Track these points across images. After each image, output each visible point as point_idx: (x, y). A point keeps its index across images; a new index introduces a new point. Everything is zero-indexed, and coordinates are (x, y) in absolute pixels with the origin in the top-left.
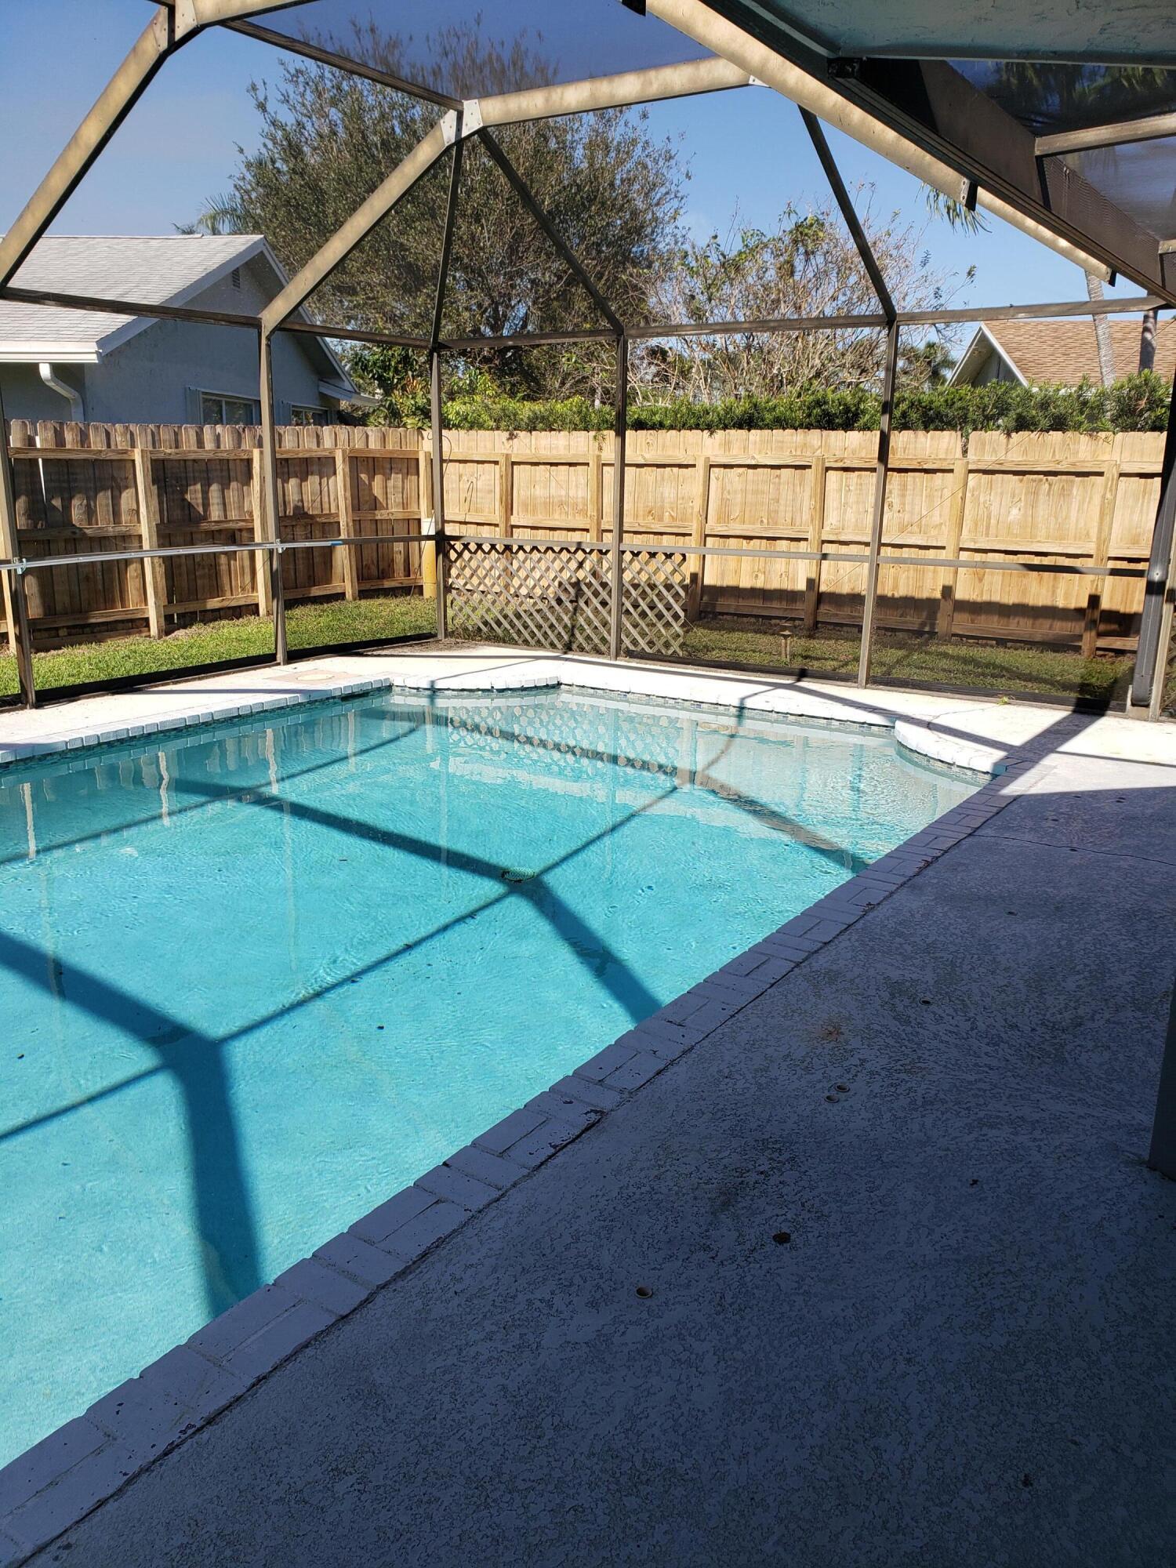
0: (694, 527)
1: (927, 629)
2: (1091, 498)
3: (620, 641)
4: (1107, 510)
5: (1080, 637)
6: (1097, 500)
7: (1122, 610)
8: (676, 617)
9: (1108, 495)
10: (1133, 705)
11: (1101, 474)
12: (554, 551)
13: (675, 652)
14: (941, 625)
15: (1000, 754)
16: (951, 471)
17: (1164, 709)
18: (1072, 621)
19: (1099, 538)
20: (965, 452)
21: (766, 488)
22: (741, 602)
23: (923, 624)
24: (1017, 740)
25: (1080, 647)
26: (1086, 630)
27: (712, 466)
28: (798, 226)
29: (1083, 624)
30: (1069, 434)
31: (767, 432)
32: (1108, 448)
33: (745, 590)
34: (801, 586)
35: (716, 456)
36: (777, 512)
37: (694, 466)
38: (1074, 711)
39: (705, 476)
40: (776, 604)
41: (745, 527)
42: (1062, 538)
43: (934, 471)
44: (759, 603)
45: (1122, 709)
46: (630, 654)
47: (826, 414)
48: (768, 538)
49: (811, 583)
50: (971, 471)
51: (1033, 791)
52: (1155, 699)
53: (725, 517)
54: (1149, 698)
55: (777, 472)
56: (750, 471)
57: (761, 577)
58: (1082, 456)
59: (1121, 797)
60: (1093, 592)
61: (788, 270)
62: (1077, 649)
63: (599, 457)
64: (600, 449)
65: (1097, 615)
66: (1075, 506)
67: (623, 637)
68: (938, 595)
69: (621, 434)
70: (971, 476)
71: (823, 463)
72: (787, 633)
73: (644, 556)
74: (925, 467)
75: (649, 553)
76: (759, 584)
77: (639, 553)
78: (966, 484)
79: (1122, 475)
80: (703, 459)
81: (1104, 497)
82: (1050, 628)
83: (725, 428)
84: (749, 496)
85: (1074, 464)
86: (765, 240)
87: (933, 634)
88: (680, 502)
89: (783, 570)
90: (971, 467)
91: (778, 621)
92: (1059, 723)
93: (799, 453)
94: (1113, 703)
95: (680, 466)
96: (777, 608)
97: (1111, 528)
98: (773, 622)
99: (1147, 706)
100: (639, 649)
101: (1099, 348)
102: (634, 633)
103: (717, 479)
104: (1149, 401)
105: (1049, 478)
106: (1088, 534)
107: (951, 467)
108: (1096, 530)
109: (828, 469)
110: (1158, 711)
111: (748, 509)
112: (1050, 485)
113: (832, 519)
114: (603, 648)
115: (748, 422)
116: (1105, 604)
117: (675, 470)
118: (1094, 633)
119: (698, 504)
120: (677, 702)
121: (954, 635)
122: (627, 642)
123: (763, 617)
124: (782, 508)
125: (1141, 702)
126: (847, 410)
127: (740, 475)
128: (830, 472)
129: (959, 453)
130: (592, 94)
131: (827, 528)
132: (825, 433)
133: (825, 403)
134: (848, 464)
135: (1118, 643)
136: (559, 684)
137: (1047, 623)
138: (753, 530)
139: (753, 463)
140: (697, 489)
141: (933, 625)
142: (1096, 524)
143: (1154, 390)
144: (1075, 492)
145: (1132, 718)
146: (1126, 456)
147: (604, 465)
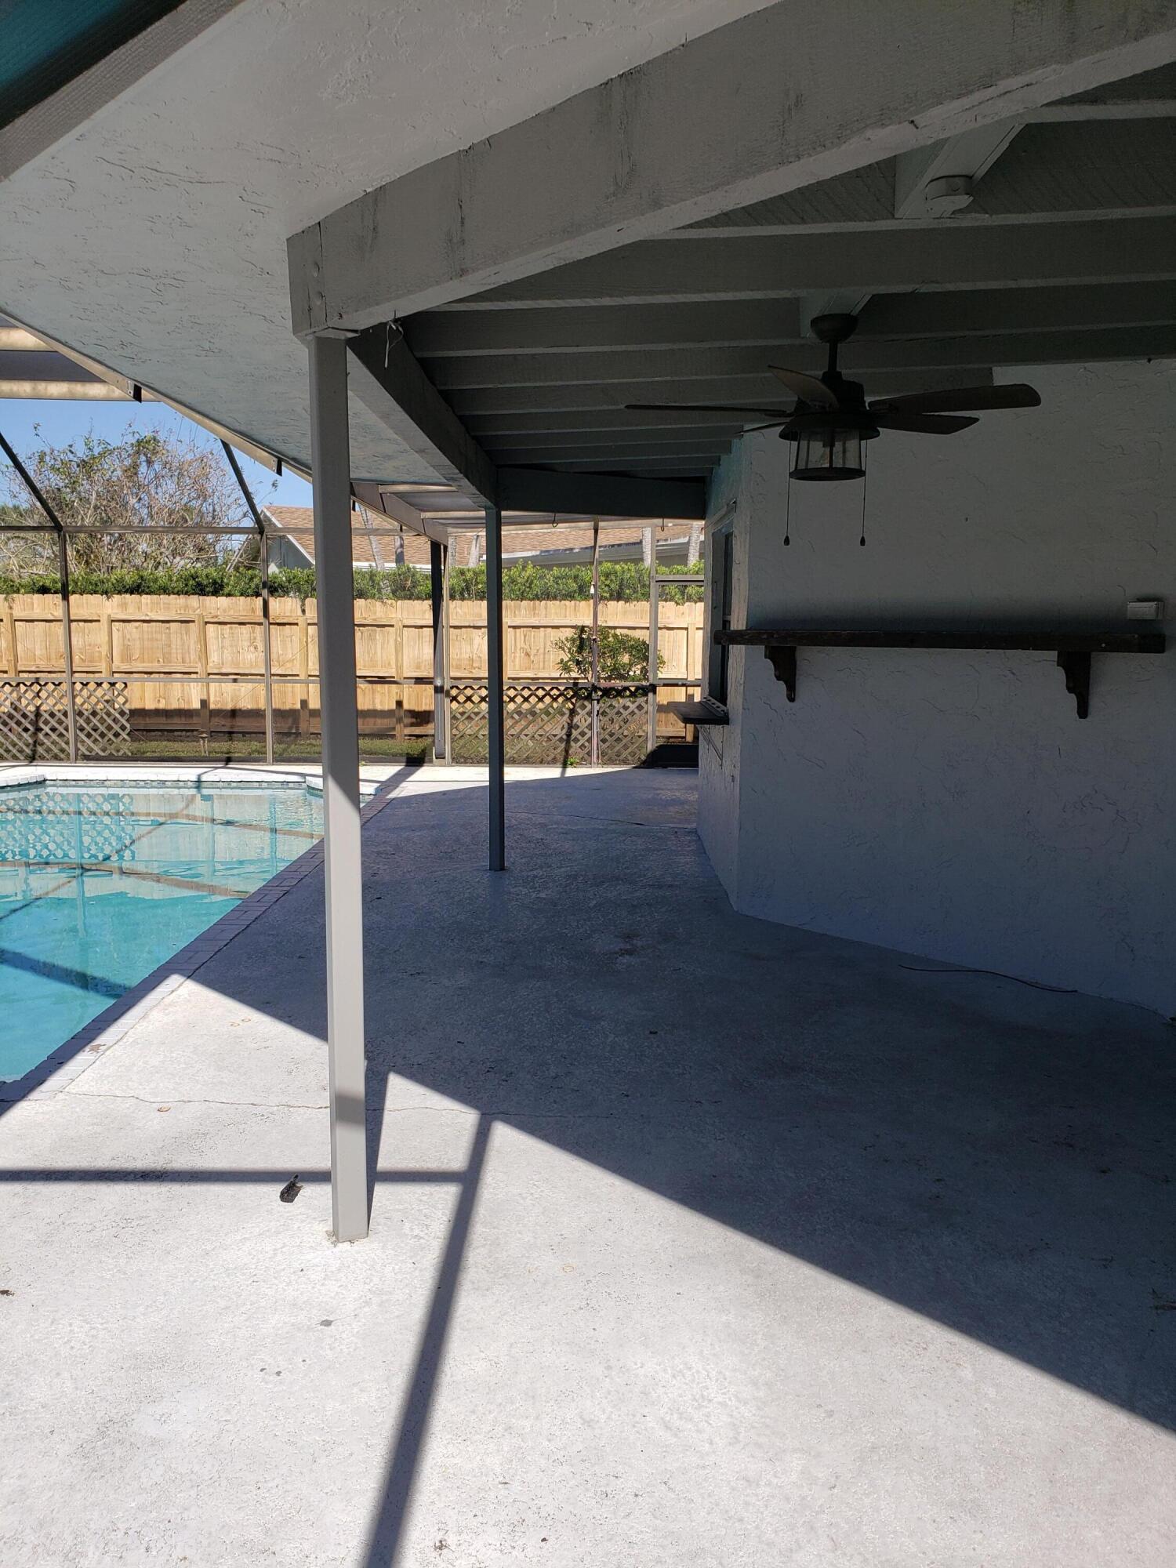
0: (103, 666)
1: (294, 731)
2: (388, 641)
3: (77, 749)
4: (399, 648)
5: (394, 729)
6: (392, 642)
7: (416, 710)
8: (123, 728)
9: (399, 639)
10: (437, 758)
11: (392, 626)
12: (11, 685)
13: (125, 753)
14: (303, 727)
15: (376, 785)
16: (297, 624)
17: (453, 759)
18: (387, 718)
19: (397, 666)
20: (303, 611)
21: (159, 637)
22: (148, 720)
23: (291, 728)
24: (384, 778)
25: (394, 735)
26: (397, 723)
27: (113, 621)
28: (139, 442)
29: (395, 720)
30: (369, 601)
31: (155, 597)
32: (393, 610)
33: (150, 711)
34: (196, 705)
35: (117, 613)
36: (170, 653)
37: (99, 621)
38: (406, 766)
39: (108, 628)
40: (176, 720)
41: (145, 665)
42: (375, 666)
43: (284, 624)
44: (163, 720)
45: (431, 761)
46: (87, 758)
47: (199, 584)
48: (165, 673)
49: (204, 703)
50: (309, 624)
51: (401, 796)
52: (448, 754)
53: (127, 657)
54: (444, 754)
55: (167, 625)
56: (145, 625)
57: (163, 702)
58: (379, 615)
59: (444, 793)
60: (398, 699)
61: (132, 471)
62: (393, 736)
63: (11, 614)
64: (11, 608)
65: (402, 713)
66: (379, 646)
67: (79, 745)
68: (298, 706)
69: (66, 598)
70: (309, 627)
71: (203, 618)
72: (204, 735)
73: (92, 686)
74: (278, 621)
75: (97, 683)
76: (162, 706)
77: (87, 683)
78: (307, 633)
79: (404, 626)
80: (106, 617)
81: (396, 640)
82: (375, 724)
83: (119, 593)
84: (146, 643)
85: (375, 620)
86: (110, 448)
87: (298, 734)
88: (87, 648)
89: (180, 695)
90: (309, 621)
91: (179, 733)
92: (400, 771)
93: (182, 612)
94: (426, 759)
95: (85, 621)
96: (177, 723)
97: (402, 660)
98: (176, 733)
99: (444, 758)
100: (93, 754)
101: (371, 543)
102: (89, 742)
103: (118, 630)
104: (412, 582)
105: (361, 628)
106: (389, 664)
107: (296, 622)
108: (394, 661)
109: (206, 623)
110: (450, 760)
111: (146, 654)
112: (362, 633)
113: (214, 658)
114: (62, 756)
115: (136, 589)
116: (406, 706)
117: (81, 624)
118: (402, 725)
119: (104, 650)
120: (147, 783)
121: (312, 734)
122: (83, 749)
123: (168, 731)
124: (174, 651)
125: (440, 756)
126: (215, 582)
127: (137, 628)
128: (208, 625)
129: (299, 612)
130: (70, 391)
131: (211, 665)
132: (201, 597)
133: (197, 577)
134: (222, 620)
135: (418, 731)
136: (45, 780)
137: (372, 720)
138: (152, 667)
139: (148, 618)
140: (104, 638)
141: (297, 728)
142: (393, 657)
143: (413, 576)
144: (378, 637)
145: (437, 766)
146: (405, 615)
147: (15, 620)
